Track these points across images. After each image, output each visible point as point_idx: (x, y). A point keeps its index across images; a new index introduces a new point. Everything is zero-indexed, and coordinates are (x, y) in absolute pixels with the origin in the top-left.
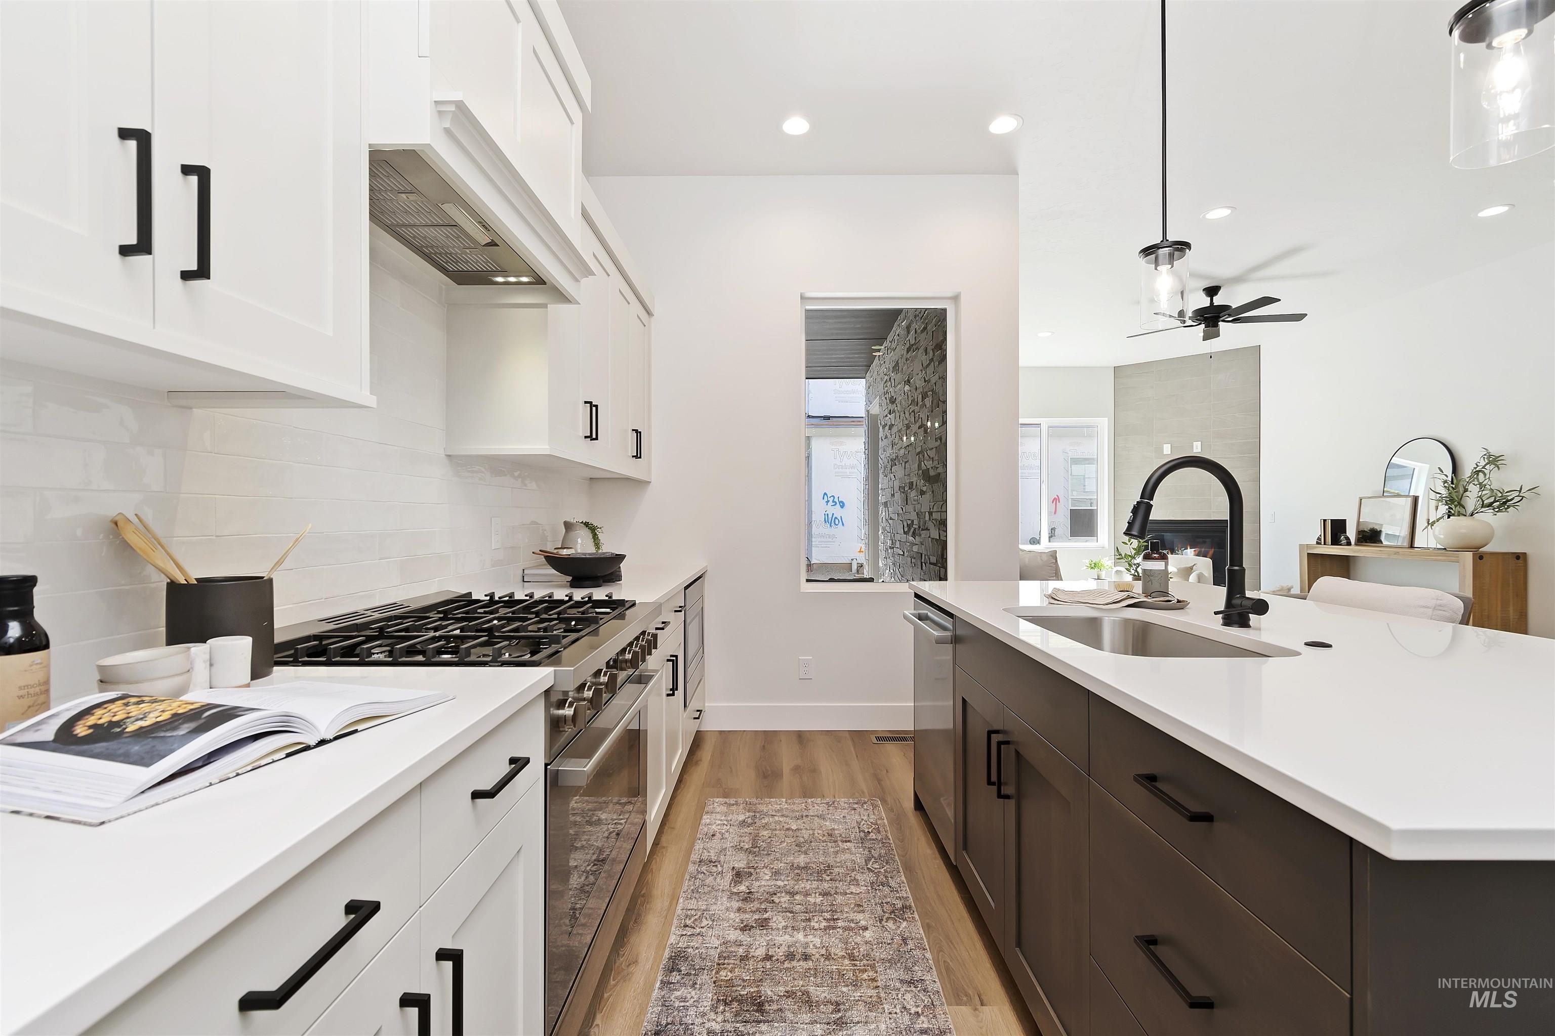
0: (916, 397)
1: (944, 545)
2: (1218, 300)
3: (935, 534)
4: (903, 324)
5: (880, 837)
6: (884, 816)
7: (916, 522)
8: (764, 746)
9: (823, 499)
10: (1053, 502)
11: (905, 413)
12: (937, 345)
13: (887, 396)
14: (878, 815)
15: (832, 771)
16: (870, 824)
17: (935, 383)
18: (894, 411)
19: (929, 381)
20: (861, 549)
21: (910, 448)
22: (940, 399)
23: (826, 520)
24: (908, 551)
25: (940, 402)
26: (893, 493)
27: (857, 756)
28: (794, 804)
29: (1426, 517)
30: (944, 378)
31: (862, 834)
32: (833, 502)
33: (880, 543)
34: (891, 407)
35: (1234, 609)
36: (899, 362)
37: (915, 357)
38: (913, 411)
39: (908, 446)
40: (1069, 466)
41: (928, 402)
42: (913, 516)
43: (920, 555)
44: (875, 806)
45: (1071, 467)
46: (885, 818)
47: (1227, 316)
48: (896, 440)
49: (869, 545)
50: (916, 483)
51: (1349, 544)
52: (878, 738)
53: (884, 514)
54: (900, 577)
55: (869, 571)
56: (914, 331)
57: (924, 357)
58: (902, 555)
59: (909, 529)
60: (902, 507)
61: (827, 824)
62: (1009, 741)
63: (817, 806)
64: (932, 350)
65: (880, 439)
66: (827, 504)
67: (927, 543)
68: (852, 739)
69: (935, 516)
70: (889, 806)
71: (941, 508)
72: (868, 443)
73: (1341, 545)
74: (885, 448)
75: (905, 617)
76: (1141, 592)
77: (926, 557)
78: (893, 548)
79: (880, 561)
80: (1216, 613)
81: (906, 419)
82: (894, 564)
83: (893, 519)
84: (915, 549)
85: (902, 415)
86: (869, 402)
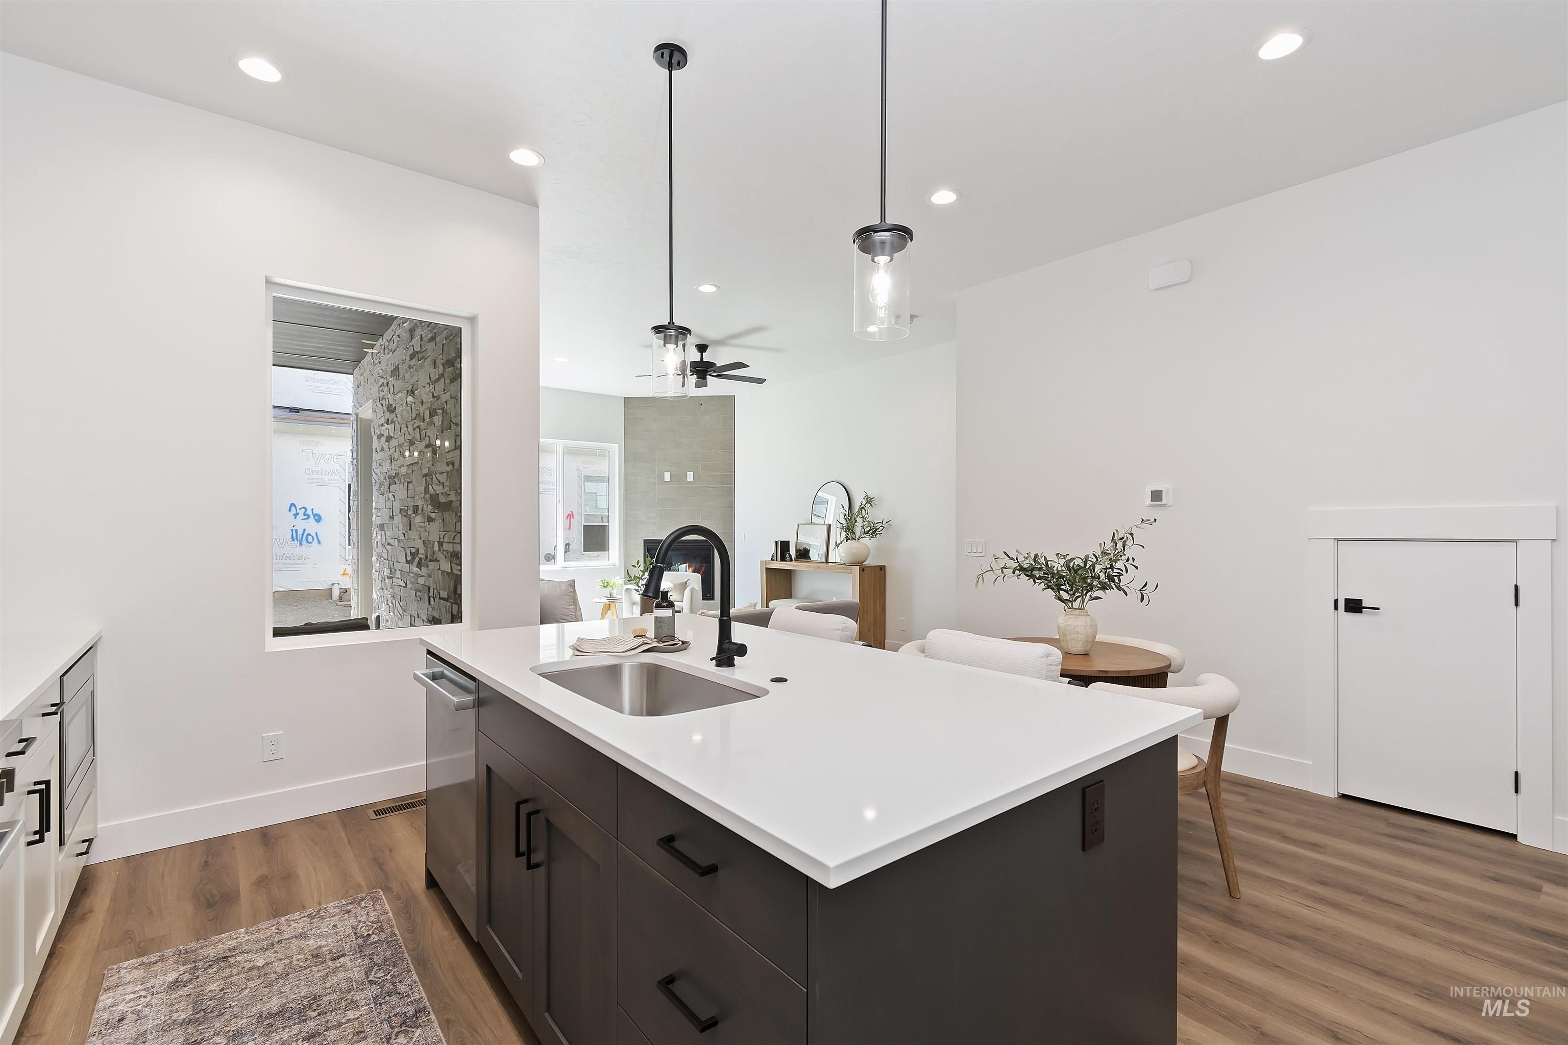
0: (422, 412)
1: (458, 580)
2: (707, 357)
3: (446, 566)
4: (404, 325)
5: (383, 937)
6: (388, 908)
7: (422, 551)
8: (206, 863)
9: (290, 510)
10: (567, 518)
11: (407, 427)
12: (448, 360)
13: (383, 402)
14: (380, 910)
15: (315, 870)
16: (370, 924)
17: (446, 402)
18: (393, 422)
19: (438, 398)
20: (345, 571)
21: (415, 468)
22: (453, 421)
23: (295, 536)
24: (412, 583)
25: (452, 423)
26: (391, 515)
27: (350, 842)
28: (258, 931)
29: (835, 541)
30: (457, 399)
31: (360, 941)
32: (305, 514)
33: (374, 571)
34: (388, 415)
35: (725, 654)
36: (400, 366)
37: (421, 366)
38: (419, 427)
39: (412, 464)
40: (583, 484)
41: (437, 420)
42: (419, 544)
43: (427, 588)
44: (375, 900)
45: (584, 484)
46: (390, 911)
47: (713, 372)
48: (396, 455)
49: (358, 572)
50: (423, 507)
51: (791, 560)
52: (377, 813)
53: (379, 537)
54: (401, 612)
55: (358, 602)
56: (419, 337)
57: (432, 370)
58: (404, 587)
59: (413, 558)
60: (404, 532)
61: (310, 943)
62: (539, 810)
63: (294, 923)
64: (443, 364)
65: (374, 451)
66: (295, 518)
67: (436, 576)
68: (343, 821)
69: (445, 547)
70: (395, 894)
71: (454, 540)
72: (357, 452)
73: (786, 561)
74: (381, 462)
75: (416, 677)
76: (653, 637)
77: (435, 591)
78: (392, 578)
79: (374, 593)
80: (712, 659)
81: (409, 434)
82: (393, 596)
83: (392, 545)
84: (421, 581)
85: (404, 429)
86: (358, 404)
